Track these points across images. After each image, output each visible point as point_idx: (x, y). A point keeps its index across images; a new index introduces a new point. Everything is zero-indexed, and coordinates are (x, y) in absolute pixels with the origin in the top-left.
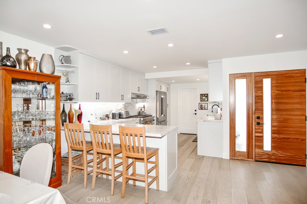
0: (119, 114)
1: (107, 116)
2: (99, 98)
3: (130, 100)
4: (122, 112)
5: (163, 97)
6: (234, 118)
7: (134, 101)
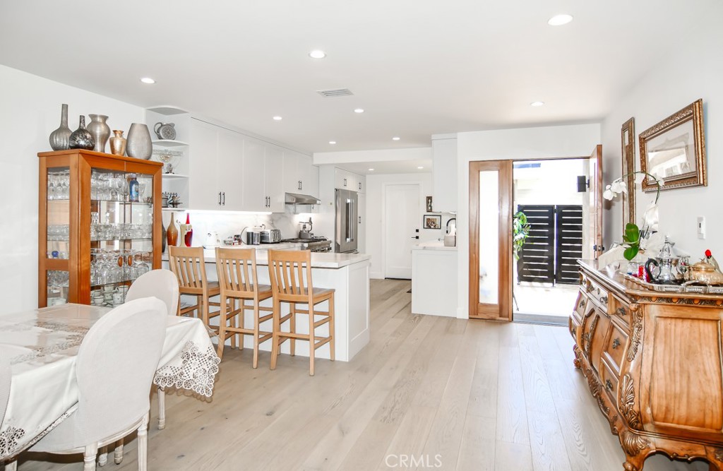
0: (261, 237)
1: (238, 238)
2: (224, 203)
3: (281, 208)
4: (266, 230)
5: (349, 201)
6: (477, 243)
7: (289, 210)
